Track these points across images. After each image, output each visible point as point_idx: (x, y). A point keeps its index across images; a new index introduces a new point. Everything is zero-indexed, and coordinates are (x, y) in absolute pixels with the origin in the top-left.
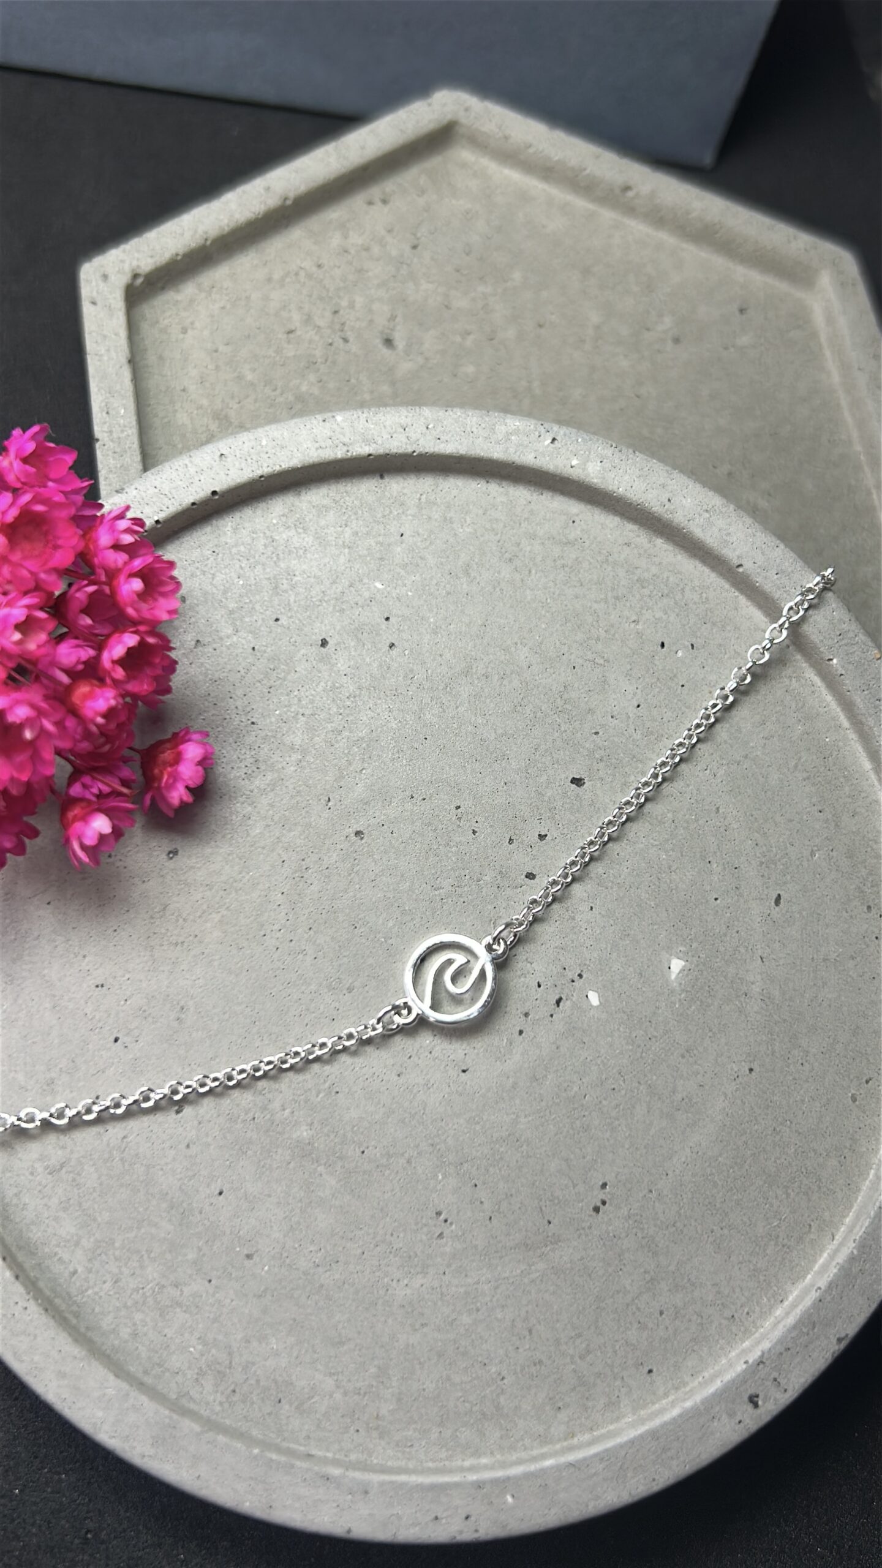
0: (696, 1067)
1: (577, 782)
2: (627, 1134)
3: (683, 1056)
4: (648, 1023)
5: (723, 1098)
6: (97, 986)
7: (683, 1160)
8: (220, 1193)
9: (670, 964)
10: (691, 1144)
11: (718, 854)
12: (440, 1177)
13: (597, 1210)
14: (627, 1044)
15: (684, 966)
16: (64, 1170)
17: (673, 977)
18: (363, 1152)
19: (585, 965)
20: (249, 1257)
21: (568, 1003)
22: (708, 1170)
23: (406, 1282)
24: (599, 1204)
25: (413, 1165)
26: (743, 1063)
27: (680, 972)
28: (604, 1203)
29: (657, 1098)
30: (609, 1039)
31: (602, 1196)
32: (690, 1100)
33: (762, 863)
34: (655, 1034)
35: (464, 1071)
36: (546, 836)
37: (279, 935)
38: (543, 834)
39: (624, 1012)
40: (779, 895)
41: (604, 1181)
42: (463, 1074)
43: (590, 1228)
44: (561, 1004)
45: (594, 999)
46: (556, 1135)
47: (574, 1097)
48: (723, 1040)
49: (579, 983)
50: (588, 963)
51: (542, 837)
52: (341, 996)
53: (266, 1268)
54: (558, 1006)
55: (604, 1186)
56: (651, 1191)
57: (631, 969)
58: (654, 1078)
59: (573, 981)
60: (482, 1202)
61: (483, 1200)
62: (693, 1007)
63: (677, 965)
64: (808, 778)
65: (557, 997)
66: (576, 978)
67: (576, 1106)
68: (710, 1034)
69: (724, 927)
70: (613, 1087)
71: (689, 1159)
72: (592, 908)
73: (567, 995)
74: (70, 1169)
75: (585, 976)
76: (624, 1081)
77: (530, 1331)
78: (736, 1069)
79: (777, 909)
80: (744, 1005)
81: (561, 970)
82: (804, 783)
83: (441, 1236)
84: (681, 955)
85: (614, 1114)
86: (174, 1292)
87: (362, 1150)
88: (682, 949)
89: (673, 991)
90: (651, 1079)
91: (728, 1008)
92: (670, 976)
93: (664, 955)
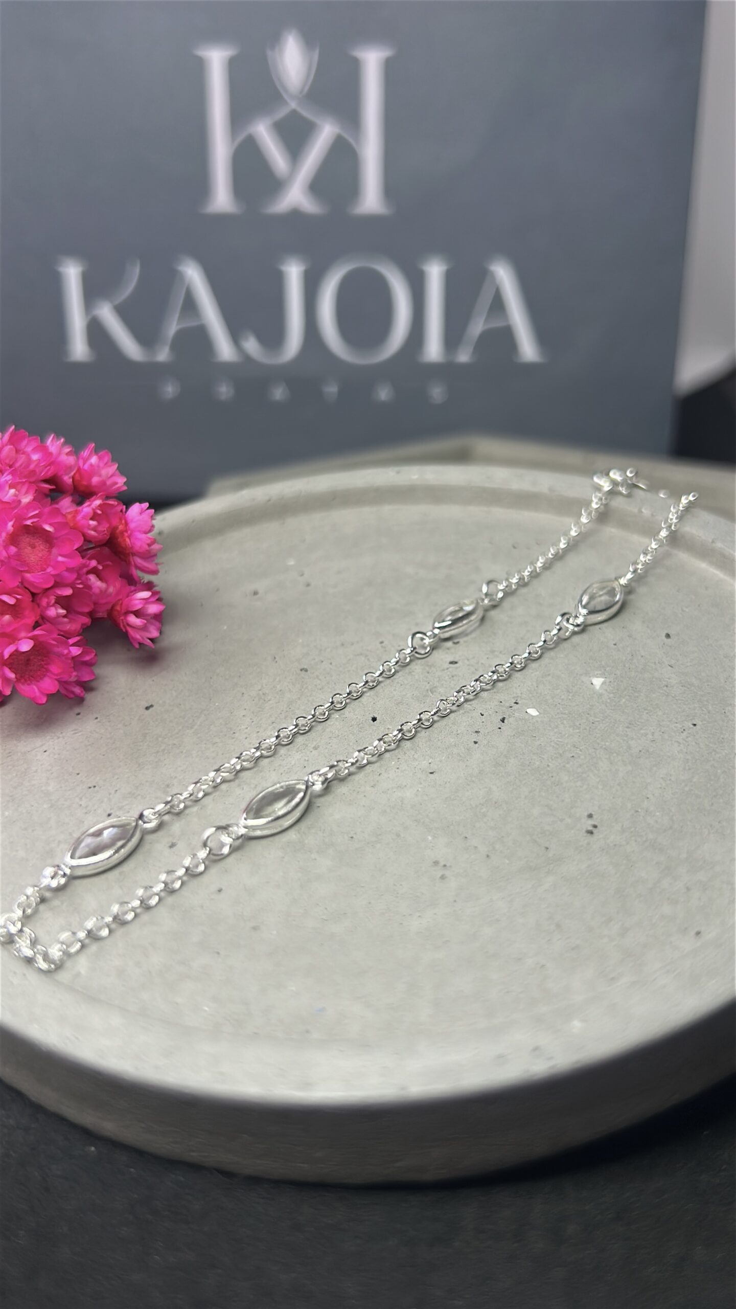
0: (642, 731)
2: (598, 780)
3: (628, 727)
4: (587, 715)
5: (676, 744)
7: (659, 786)
8: (220, 891)
9: (591, 681)
10: (661, 776)
12: (430, 838)
13: (591, 832)
14: (574, 729)
15: (605, 680)
17: (598, 687)
18: (352, 838)
19: (518, 696)
20: (255, 928)
21: (511, 720)
22: (687, 789)
23: (418, 914)
24: (590, 828)
25: (402, 836)
26: (686, 722)
27: (603, 684)
28: (595, 827)
29: (615, 755)
30: (556, 730)
31: (591, 822)
32: (648, 751)
33: (644, 622)
34: (596, 719)
35: (431, 773)
37: (246, 731)
39: (565, 714)
40: (668, 634)
41: (589, 813)
42: (431, 774)
43: (589, 844)
44: (505, 721)
46: (530, 792)
47: (538, 767)
48: (660, 713)
49: (516, 706)
50: (520, 695)
52: (308, 753)
54: (503, 722)
55: (590, 816)
56: (637, 811)
57: (559, 691)
58: (607, 743)
59: (511, 707)
60: (476, 847)
61: (476, 845)
62: (624, 700)
63: (598, 682)
65: (501, 717)
66: (513, 704)
67: (542, 772)
68: (647, 711)
70: (571, 755)
71: (664, 785)
73: (509, 715)
75: (520, 702)
76: (581, 750)
77: (558, 926)
78: (681, 726)
79: (669, 640)
80: (668, 691)
81: (496, 703)
83: (443, 877)
84: (598, 675)
85: (580, 770)
86: (182, 968)
87: (350, 836)
88: (600, 672)
89: (601, 695)
90: (605, 745)
91: (654, 695)
92: (595, 688)
93: (584, 679)
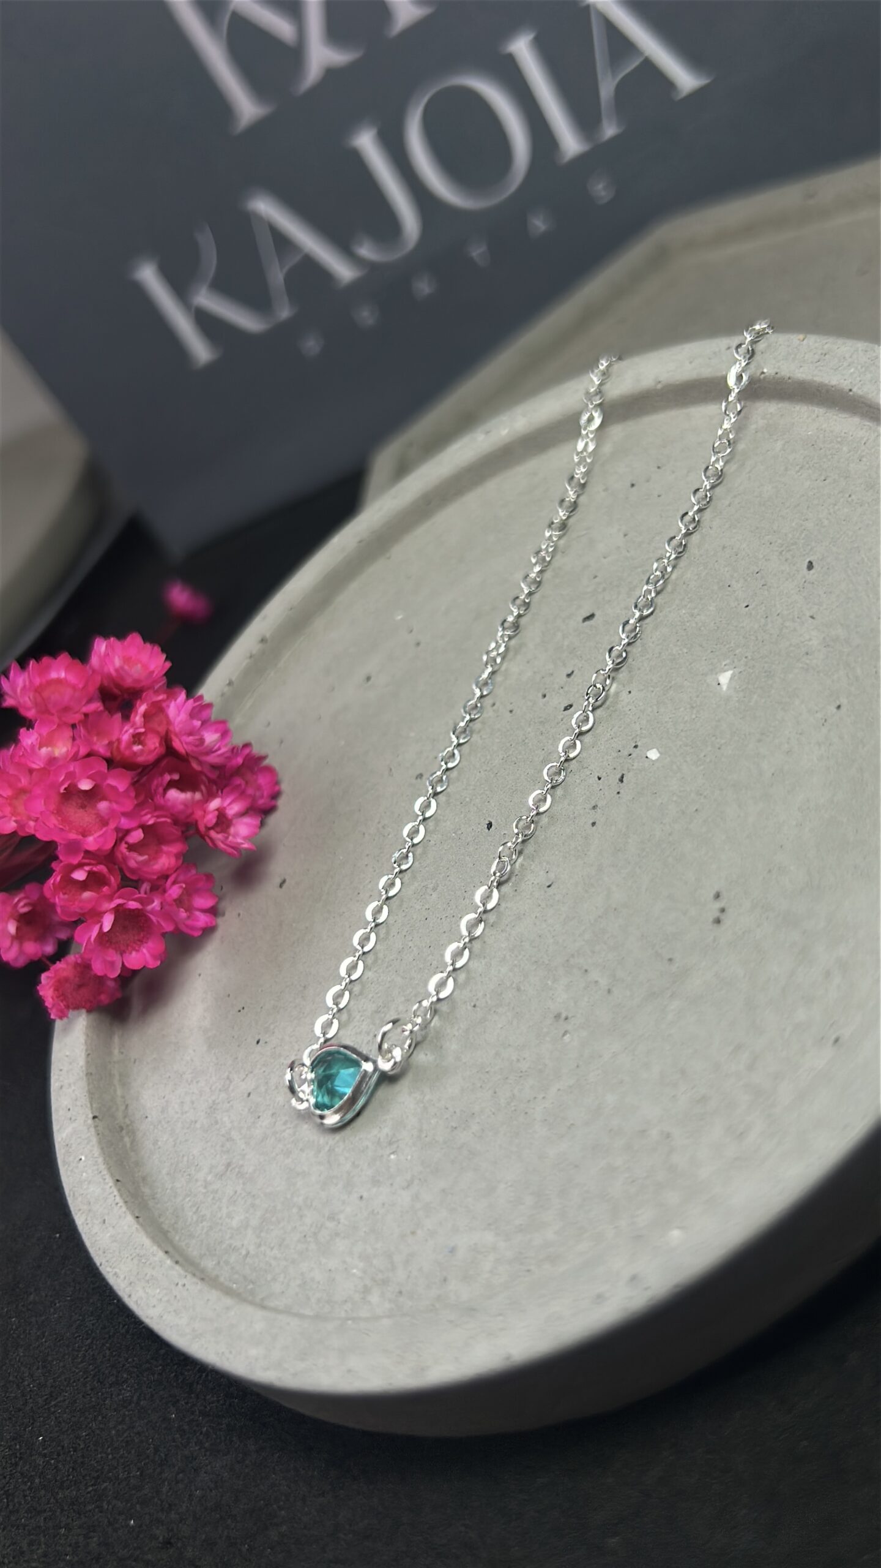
0: (777, 741)
1: (591, 617)
2: (725, 837)
4: (713, 738)
5: (816, 748)
6: (240, 1011)
7: (795, 822)
9: (718, 680)
10: (798, 806)
11: (735, 575)
12: (549, 983)
13: (718, 921)
14: (698, 766)
15: (734, 673)
16: (230, 1169)
17: (725, 688)
18: (474, 1006)
19: (637, 735)
21: (631, 774)
22: (827, 816)
24: (717, 914)
25: (522, 988)
26: (828, 706)
27: (731, 679)
29: (744, 791)
30: (678, 775)
31: (718, 905)
32: (782, 771)
33: (781, 553)
34: (723, 741)
35: (549, 886)
36: (573, 672)
38: (569, 673)
39: (688, 745)
40: (810, 563)
41: (716, 891)
42: (549, 888)
43: (714, 941)
44: (624, 779)
45: (653, 755)
46: (651, 881)
47: (660, 840)
48: (798, 703)
49: (636, 753)
50: (639, 733)
51: (569, 675)
53: (409, 1157)
54: (622, 781)
55: (717, 896)
56: (770, 871)
57: (681, 710)
58: (735, 776)
59: (630, 755)
60: (596, 982)
61: (596, 979)
62: (755, 697)
63: (725, 678)
64: (801, 468)
65: (619, 776)
66: (632, 750)
67: (664, 846)
68: (782, 706)
69: (763, 621)
70: (695, 809)
71: (801, 819)
72: (630, 692)
73: (628, 769)
74: (233, 1166)
75: (639, 744)
76: (705, 797)
77: (683, 1072)
78: (823, 715)
79: (812, 572)
80: (808, 662)
81: (614, 754)
82: (800, 474)
84: (726, 667)
85: (704, 829)
86: (330, 1225)
87: (472, 1004)
88: (727, 661)
89: (729, 699)
90: (733, 779)
91: (791, 676)
92: (721, 689)
93: (710, 678)
